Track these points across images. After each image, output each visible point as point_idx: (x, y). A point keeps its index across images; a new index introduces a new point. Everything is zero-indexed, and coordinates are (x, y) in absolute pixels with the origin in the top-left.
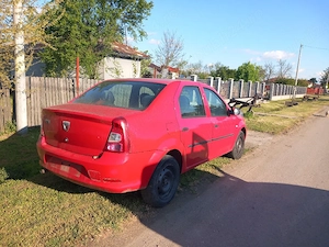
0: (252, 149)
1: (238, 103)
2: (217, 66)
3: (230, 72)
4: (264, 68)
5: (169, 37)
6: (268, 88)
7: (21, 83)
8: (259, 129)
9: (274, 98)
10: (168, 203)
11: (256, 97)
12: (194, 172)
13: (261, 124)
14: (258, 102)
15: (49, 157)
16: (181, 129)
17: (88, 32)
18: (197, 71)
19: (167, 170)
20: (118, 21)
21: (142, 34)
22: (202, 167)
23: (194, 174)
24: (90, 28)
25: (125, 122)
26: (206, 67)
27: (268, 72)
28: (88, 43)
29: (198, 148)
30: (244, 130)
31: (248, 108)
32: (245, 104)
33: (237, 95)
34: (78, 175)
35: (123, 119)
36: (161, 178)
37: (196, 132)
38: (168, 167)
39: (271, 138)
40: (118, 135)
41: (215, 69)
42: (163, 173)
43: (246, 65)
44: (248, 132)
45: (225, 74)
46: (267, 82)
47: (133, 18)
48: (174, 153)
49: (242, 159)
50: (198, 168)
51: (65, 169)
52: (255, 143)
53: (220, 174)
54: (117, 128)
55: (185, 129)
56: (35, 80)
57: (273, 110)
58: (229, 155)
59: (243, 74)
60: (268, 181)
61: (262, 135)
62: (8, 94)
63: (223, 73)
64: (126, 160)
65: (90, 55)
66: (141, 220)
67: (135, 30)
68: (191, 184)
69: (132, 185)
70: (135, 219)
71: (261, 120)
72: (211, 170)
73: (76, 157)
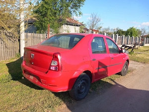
0: (132, 71)
1: (126, 47)
2: (117, 29)
3: (123, 32)
4: (141, 30)
5: (94, 16)
6: (143, 40)
7: (23, 36)
8: (137, 60)
9: (145, 45)
10: (84, 98)
11: (136, 44)
12: (99, 82)
13: (138, 58)
14: (137, 47)
15: (25, 71)
16: (92, 60)
17: (55, 13)
18: (107, 32)
19: (83, 81)
20: (69, 8)
21: (80, 13)
22: (105, 80)
23: (100, 83)
24: (56, 11)
25: (60, 55)
26: (112, 30)
27: (143, 32)
28: (55, 18)
29: (102, 69)
30: (128, 61)
31: (131, 50)
32: (130, 48)
33: (126, 43)
34: (37, 81)
35: (59, 53)
36: (79, 85)
37: (101, 61)
38: (83, 80)
39: (143, 65)
40: (56, 62)
41: (116, 31)
42: (81, 83)
43: (132, 28)
44: (130, 62)
45: (121, 33)
46: (142, 37)
47: (76, 6)
48: (87, 72)
49: (126, 76)
50: (102, 80)
51: (32, 77)
52: (134, 67)
53: (113, 83)
54: (56, 58)
55: (94, 60)
56: (29, 34)
57: (144, 51)
58: (119, 74)
59: (130, 33)
60: (140, 89)
61: (138, 63)
62: (17, 41)
63: (120, 32)
64: (60, 75)
65: (56, 23)
66: (68, 107)
67: (77, 12)
68: (97, 88)
69: (63, 88)
70: (64, 106)
71: (138, 56)
72: (109, 81)
73: (36, 72)
